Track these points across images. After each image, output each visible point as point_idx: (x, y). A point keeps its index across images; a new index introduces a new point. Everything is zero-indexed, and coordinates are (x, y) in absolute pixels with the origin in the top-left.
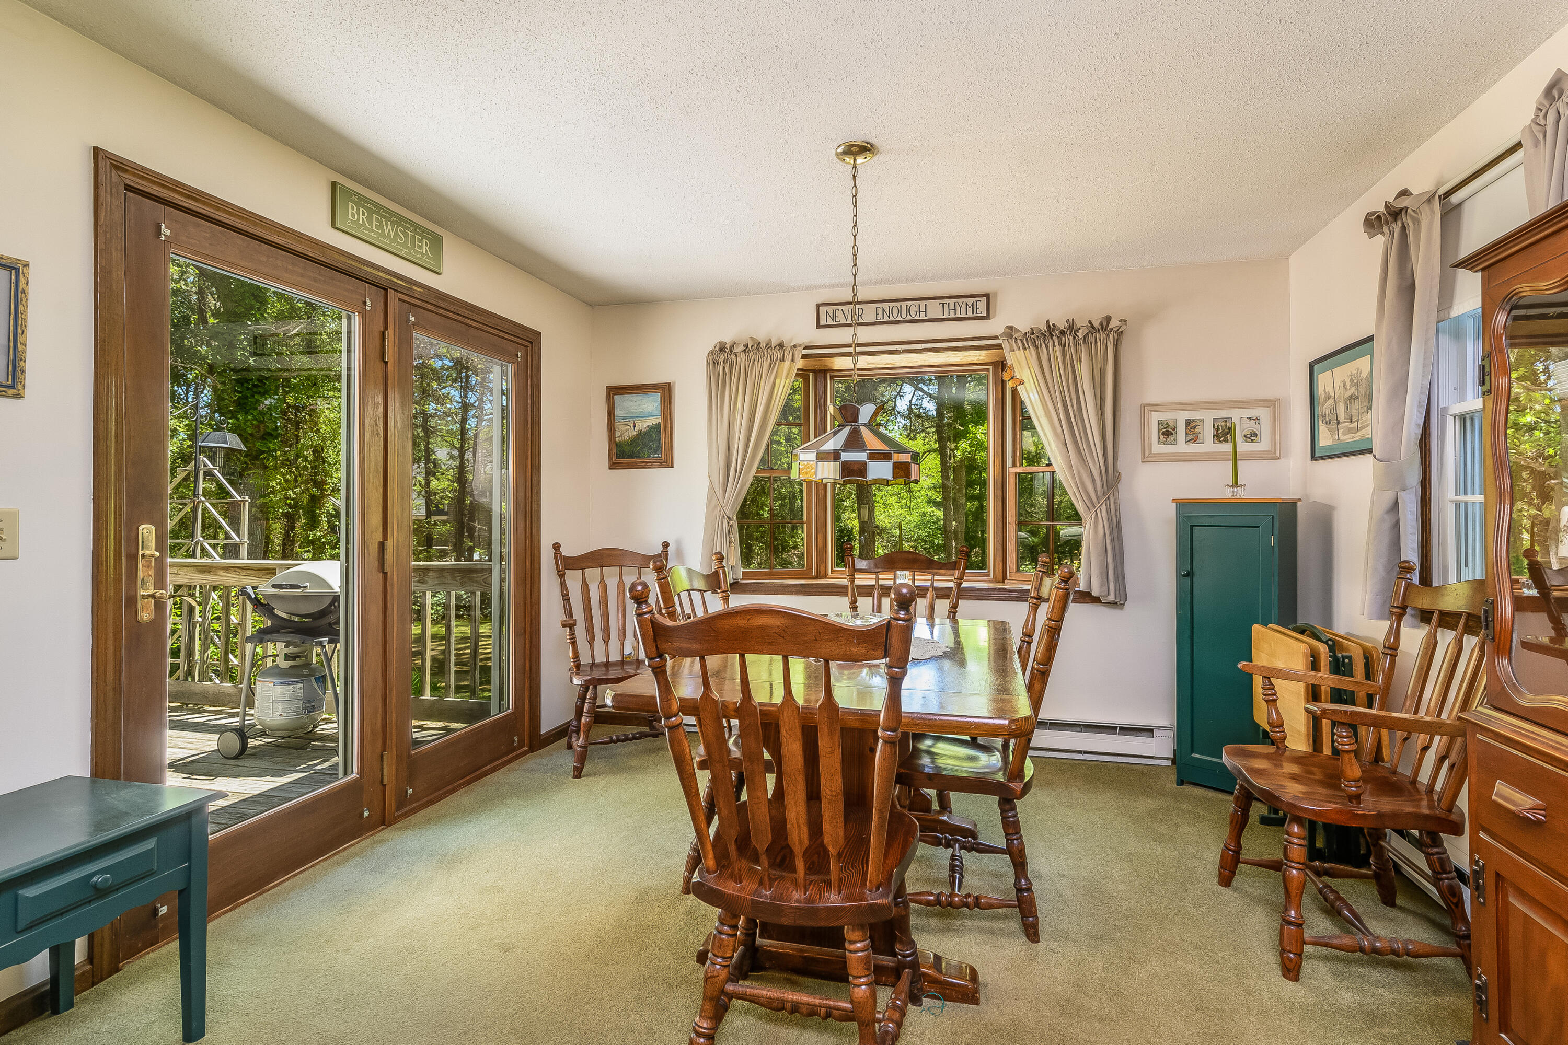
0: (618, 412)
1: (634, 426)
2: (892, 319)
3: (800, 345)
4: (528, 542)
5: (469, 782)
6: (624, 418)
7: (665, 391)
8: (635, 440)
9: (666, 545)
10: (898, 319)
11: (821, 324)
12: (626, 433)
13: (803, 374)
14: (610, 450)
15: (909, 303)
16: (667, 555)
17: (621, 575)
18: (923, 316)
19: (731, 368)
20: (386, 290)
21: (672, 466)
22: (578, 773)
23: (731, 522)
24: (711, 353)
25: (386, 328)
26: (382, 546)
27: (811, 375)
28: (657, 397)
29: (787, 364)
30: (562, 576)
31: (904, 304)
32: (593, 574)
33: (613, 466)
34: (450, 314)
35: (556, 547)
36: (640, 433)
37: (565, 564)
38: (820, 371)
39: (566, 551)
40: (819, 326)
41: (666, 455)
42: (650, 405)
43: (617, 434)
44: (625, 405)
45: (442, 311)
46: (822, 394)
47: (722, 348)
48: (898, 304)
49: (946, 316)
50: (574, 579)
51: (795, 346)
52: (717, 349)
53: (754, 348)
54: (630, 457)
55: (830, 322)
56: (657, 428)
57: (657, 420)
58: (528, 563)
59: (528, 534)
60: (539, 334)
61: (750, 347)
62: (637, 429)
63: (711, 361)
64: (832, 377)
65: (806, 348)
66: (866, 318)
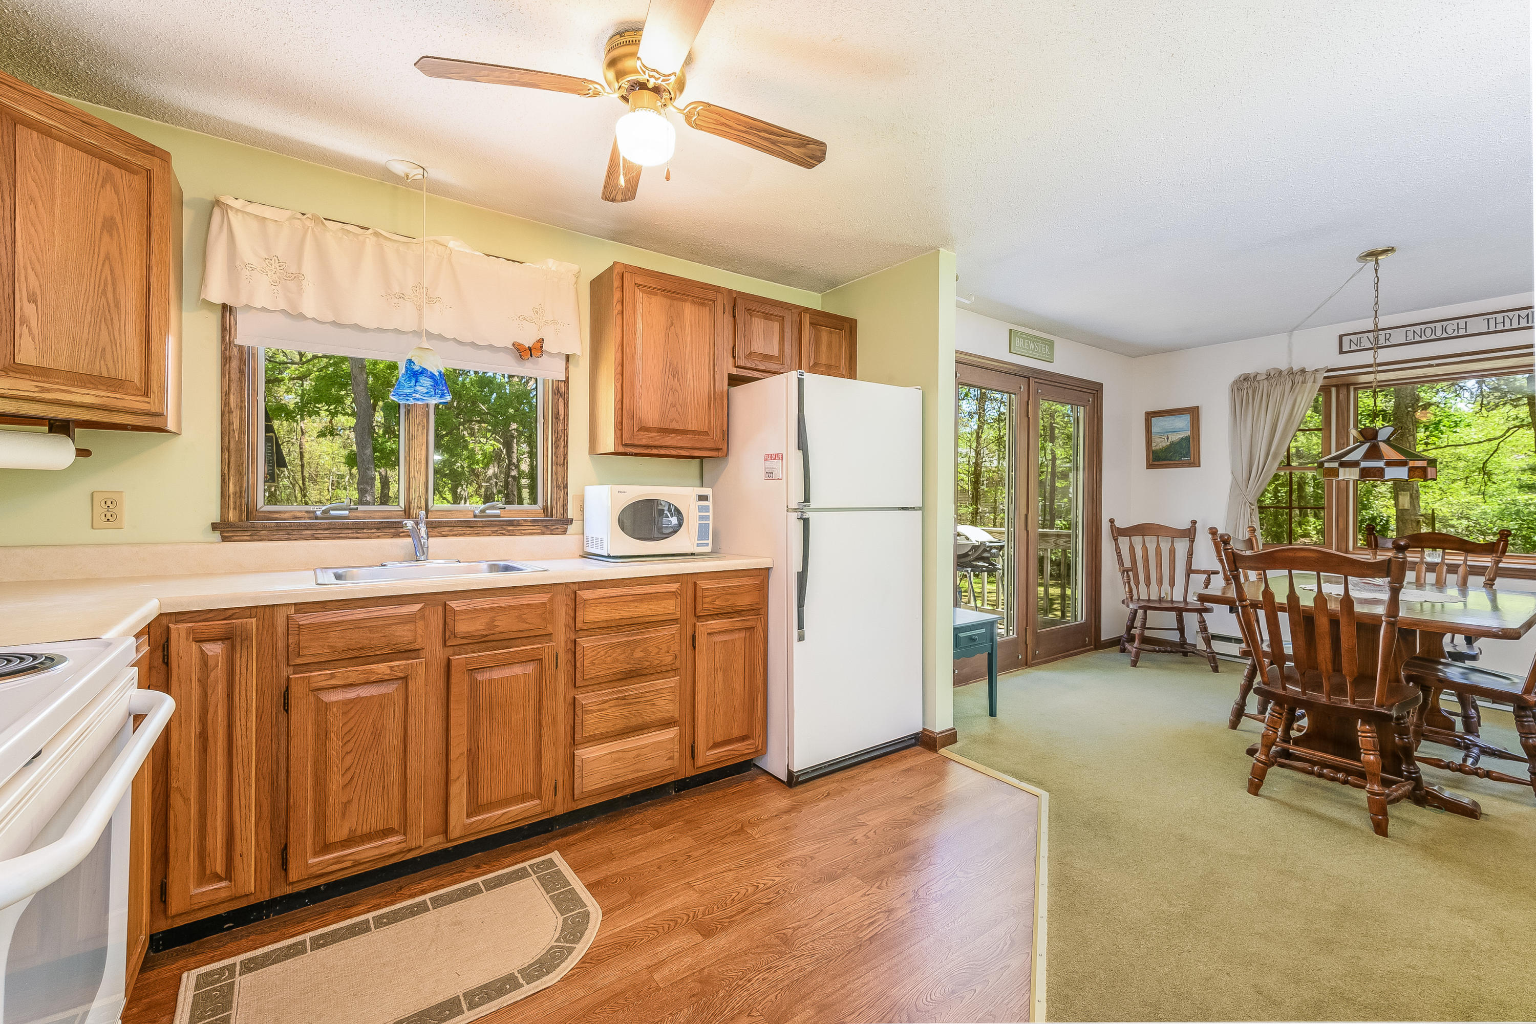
0: (1155, 429)
1: (1168, 438)
2: (1424, 338)
3: (1322, 369)
4: (1094, 517)
5: (1064, 657)
6: (1159, 433)
7: (1194, 413)
8: (1168, 449)
9: (1194, 523)
10: (1432, 337)
11: (1344, 350)
12: (1160, 443)
13: (1325, 390)
14: (1148, 456)
15: (1445, 323)
16: (1195, 529)
17: (1158, 542)
18: (1462, 332)
19: (1254, 392)
20: (1029, 378)
21: (1199, 466)
22: (1134, 664)
23: (1253, 507)
24: (1235, 382)
25: (1029, 399)
26: (1026, 516)
27: (1334, 390)
28: (1187, 417)
29: (1309, 384)
30: (1116, 540)
31: (1439, 325)
32: (1137, 540)
33: (1150, 466)
34: (1057, 384)
35: (1112, 521)
36: (1172, 443)
37: (1118, 533)
38: (1343, 385)
39: (1118, 524)
40: (1341, 352)
41: (1194, 458)
42: (1182, 424)
43: (1154, 444)
44: (1158, 424)
45: (1053, 384)
46: (1344, 405)
47: (1246, 378)
48: (1432, 325)
49: (1492, 328)
50: (1124, 542)
51: (1316, 370)
52: (1241, 379)
53: (1274, 376)
54: (1164, 460)
55: (1354, 347)
56: (1187, 439)
57: (1188, 433)
58: (1094, 530)
59: (1094, 512)
60: (1102, 385)
61: (1272, 375)
62: (1170, 440)
63: (1236, 388)
64: (1355, 389)
65: (1329, 371)
66: (1393, 341)
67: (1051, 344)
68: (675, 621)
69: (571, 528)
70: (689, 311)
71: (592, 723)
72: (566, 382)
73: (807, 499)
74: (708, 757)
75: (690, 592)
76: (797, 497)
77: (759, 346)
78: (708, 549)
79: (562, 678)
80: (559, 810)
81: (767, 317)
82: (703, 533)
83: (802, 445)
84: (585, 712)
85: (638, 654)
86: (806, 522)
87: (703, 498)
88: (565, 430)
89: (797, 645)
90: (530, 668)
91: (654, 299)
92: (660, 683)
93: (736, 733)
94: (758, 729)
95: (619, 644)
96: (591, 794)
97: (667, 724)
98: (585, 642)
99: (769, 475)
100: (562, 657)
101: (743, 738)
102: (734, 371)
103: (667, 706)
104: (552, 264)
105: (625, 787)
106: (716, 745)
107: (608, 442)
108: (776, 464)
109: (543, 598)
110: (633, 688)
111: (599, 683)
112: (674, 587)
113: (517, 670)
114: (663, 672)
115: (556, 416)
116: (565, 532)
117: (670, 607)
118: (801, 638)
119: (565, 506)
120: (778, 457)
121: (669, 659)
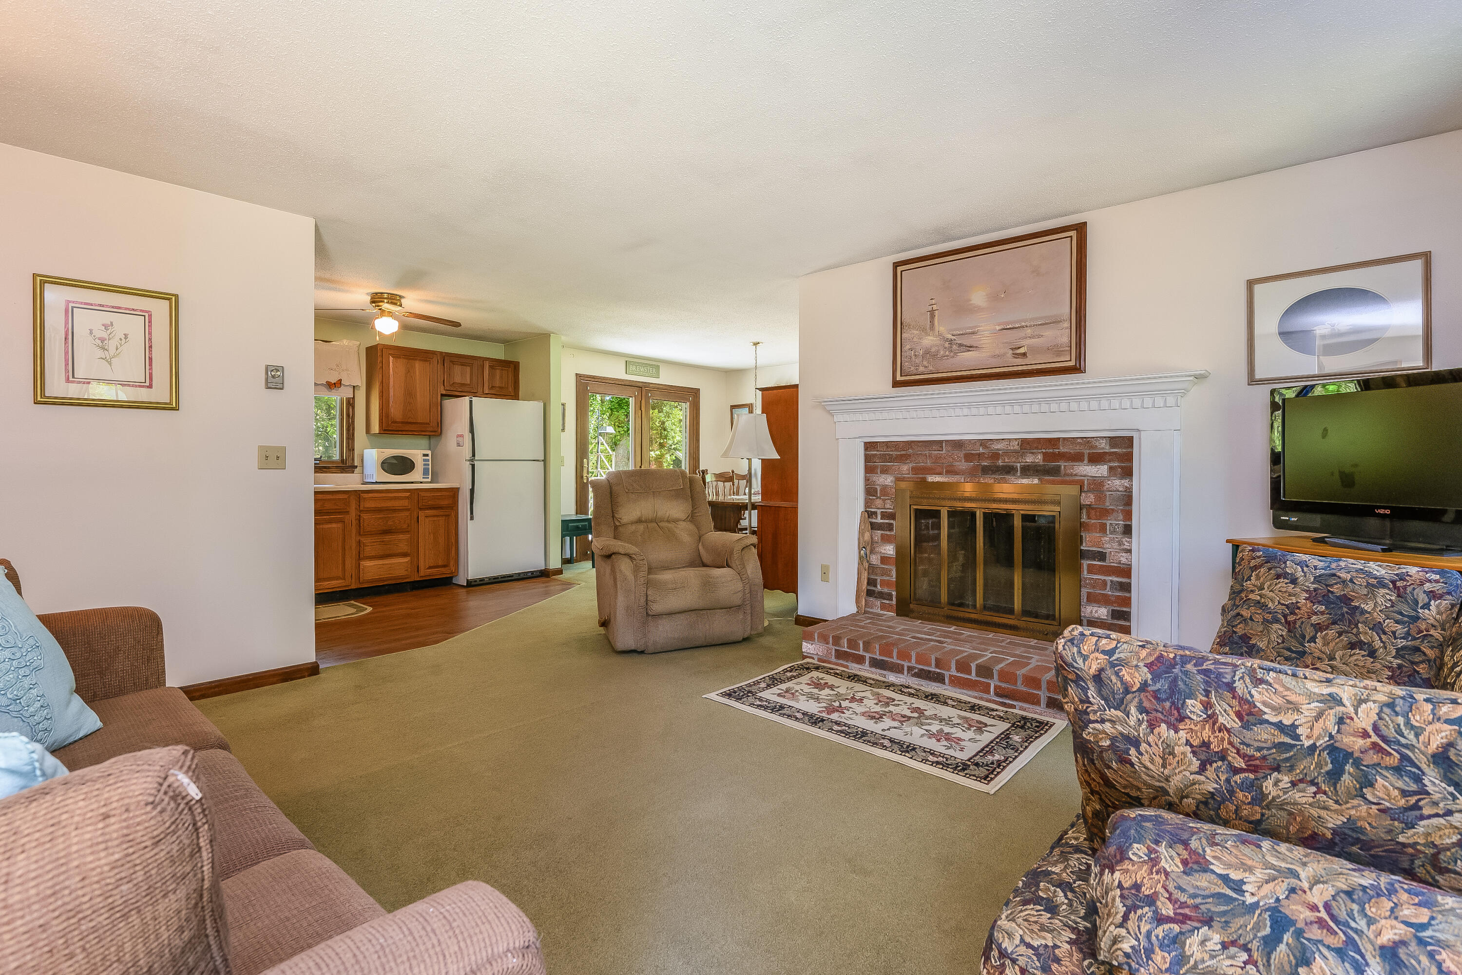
7: (750, 407)
20: (642, 388)
25: (642, 400)
28: (747, 409)
34: (663, 390)
45: (660, 390)
60: (700, 389)
67: (658, 367)
68: (408, 510)
69: (356, 470)
70: (418, 365)
71: (368, 551)
72: (354, 398)
73: (474, 455)
74: (425, 573)
75: (416, 497)
76: (469, 455)
77: (458, 379)
78: (429, 480)
79: (354, 531)
80: (353, 587)
81: (463, 364)
82: (426, 472)
83: (472, 431)
84: (365, 545)
85: (390, 523)
86: (473, 466)
87: (425, 455)
88: (353, 422)
89: (469, 521)
90: (340, 525)
91: (399, 360)
92: (401, 536)
93: (440, 563)
94: (452, 563)
95: (380, 518)
96: (368, 581)
97: (405, 555)
98: (365, 516)
99: (459, 445)
100: (354, 522)
101: (444, 566)
102: (444, 392)
103: (403, 547)
104: (345, 342)
105: (384, 581)
106: (430, 568)
107: (376, 428)
108: (460, 439)
109: (346, 496)
110: (387, 538)
111: (371, 534)
112: (408, 494)
113: (334, 525)
114: (403, 532)
115: (348, 415)
116: (353, 472)
117: (405, 503)
118: (472, 518)
119: (353, 459)
120: (462, 436)
121: (405, 526)
